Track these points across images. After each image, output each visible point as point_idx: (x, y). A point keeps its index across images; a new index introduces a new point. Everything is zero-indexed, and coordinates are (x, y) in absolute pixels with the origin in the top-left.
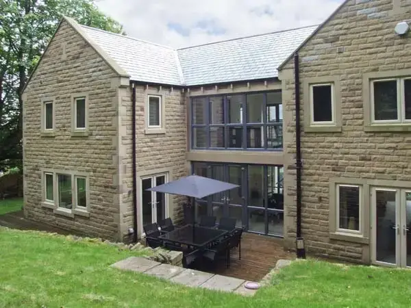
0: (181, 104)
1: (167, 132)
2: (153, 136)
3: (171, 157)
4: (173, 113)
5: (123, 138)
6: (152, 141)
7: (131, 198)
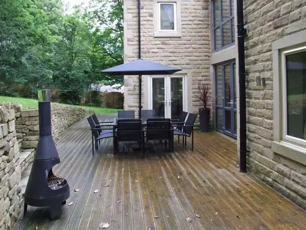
0: (203, 9)
1: (183, 36)
2: (165, 39)
3: (190, 60)
4: (191, 18)
5: (129, 40)
6: (163, 44)
7: (137, 92)
